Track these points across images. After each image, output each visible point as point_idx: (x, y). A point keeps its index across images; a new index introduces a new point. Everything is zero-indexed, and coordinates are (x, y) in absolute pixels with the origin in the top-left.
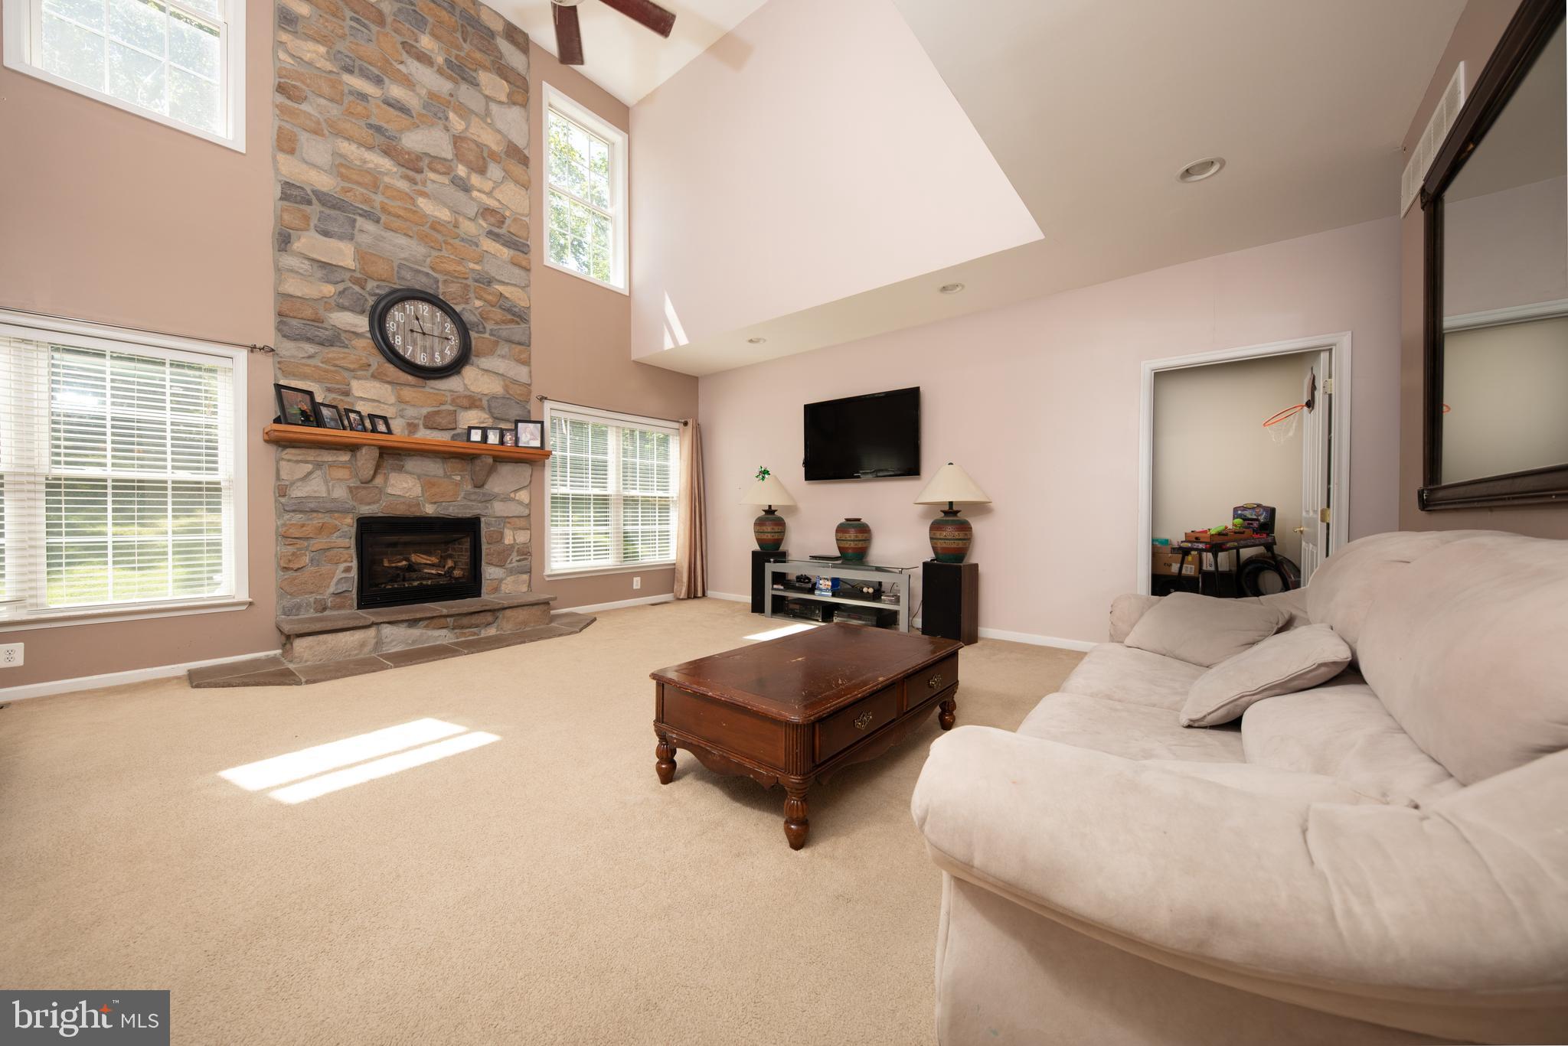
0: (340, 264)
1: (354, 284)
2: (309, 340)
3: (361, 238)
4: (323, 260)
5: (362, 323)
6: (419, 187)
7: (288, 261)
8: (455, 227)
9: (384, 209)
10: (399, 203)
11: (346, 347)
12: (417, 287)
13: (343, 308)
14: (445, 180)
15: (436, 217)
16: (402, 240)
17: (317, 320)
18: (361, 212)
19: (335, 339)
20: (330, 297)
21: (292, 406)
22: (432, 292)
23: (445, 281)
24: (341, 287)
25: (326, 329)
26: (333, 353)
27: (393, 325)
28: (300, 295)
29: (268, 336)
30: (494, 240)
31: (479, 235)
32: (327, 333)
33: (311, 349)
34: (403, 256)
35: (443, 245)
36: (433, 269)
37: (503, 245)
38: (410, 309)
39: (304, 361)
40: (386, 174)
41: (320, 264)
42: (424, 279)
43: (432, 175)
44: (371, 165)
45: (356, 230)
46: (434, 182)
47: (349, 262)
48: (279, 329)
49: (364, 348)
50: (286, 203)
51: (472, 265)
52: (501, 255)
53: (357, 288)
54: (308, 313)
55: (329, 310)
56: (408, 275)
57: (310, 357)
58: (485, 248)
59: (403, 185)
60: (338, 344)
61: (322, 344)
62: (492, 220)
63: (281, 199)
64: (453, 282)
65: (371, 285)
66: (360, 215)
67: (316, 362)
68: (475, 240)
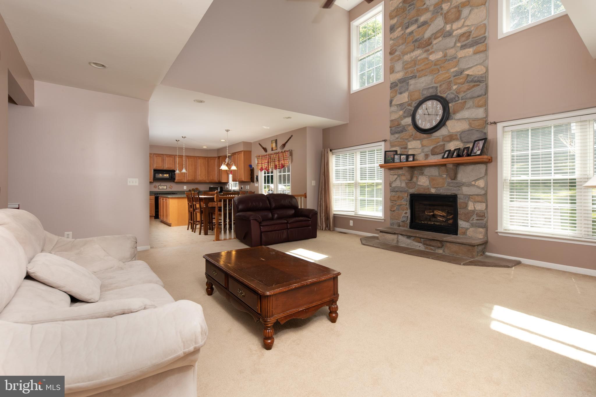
0: (404, 102)
1: (409, 106)
2: (397, 133)
3: (411, 88)
4: (399, 103)
5: (409, 120)
6: (430, 51)
7: (394, 108)
8: (445, 57)
9: (418, 71)
10: (423, 64)
11: (406, 131)
12: (429, 95)
13: (405, 117)
14: (440, 39)
15: (436, 59)
16: (423, 79)
17: (399, 124)
18: (410, 78)
19: (404, 129)
20: (402, 115)
21: (389, 157)
22: (434, 94)
23: (440, 85)
24: (404, 110)
25: (401, 127)
26: (402, 135)
27: (418, 116)
28: (394, 119)
29: (387, 135)
30: (464, 49)
31: (456, 52)
32: (401, 128)
33: (397, 135)
34: (423, 86)
35: (440, 69)
36: (435, 83)
37: (470, 47)
38: (424, 106)
39: (395, 141)
40: (419, 56)
41: (400, 105)
42: (431, 90)
43: (434, 42)
44: (414, 57)
45: (409, 86)
46: (436, 44)
47: (406, 100)
48: (390, 132)
49: (411, 128)
50: (392, 90)
51: (452, 70)
52: (468, 54)
53: (410, 107)
54: (396, 123)
55: (402, 120)
56: (425, 92)
57: (397, 138)
58: (459, 56)
59: (424, 55)
60: (404, 131)
61: (399, 133)
62: (464, 39)
63: (391, 89)
64: (444, 84)
65: (414, 103)
66: (410, 79)
67: (399, 140)
68: (455, 56)
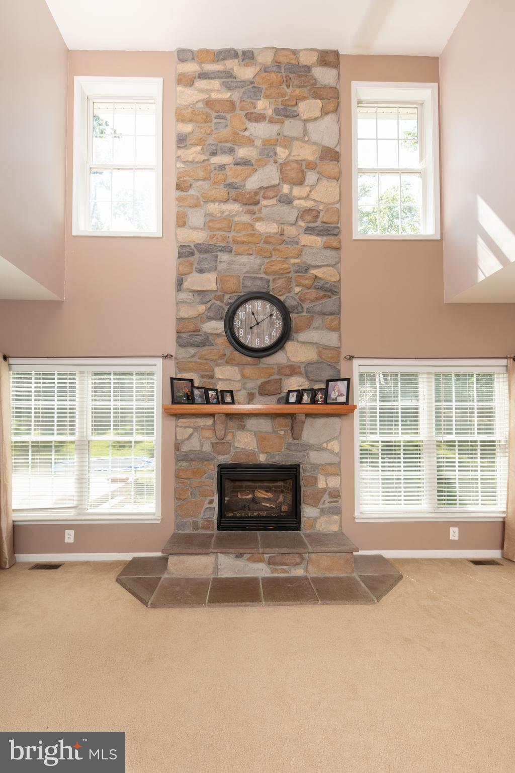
0: (209, 289)
1: (217, 300)
2: (192, 345)
3: (221, 267)
4: (199, 289)
5: (219, 326)
6: (257, 215)
7: (183, 296)
8: (281, 235)
9: (236, 242)
10: (244, 233)
11: (212, 345)
12: (255, 290)
13: (210, 319)
14: (274, 201)
15: (268, 233)
16: (244, 259)
17: (197, 330)
18: (220, 249)
19: (206, 341)
20: (204, 313)
21: (179, 391)
22: (264, 291)
23: (274, 280)
24: (209, 305)
25: (201, 336)
26: (204, 351)
27: (238, 323)
28: (187, 316)
29: (171, 347)
30: (310, 234)
31: (299, 235)
32: (201, 338)
33: (192, 350)
34: (245, 270)
35: (273, 253)
36: (265, 273)
37: (318, 235)
38: (249, 308)
39: (189, 360)
40: (236, 215)
41: (198, 292)
42: (259, 283)
43: (264, 202)
44: (227, 213)
45: (218, 262)
46: (266, 206)
47: (213, 286)
48: (177, 342)
49: (222, 343)
50: (181, 259)
51: (293, 261)
52: (316, 244)
53: (218, 303)
54: (191, 327)
55: (203, 322)
56: (248, 283)
57: (193, 356)
58: (303, 243)
59: (246, 218)
60: (208, 344)
61: (198, 346)
62: (309, 218)
63: (179, 257)
64: (279, 278)
65: (227, 297)
66: (220, 251)
67: (196, 359)
68: (296, 240)
